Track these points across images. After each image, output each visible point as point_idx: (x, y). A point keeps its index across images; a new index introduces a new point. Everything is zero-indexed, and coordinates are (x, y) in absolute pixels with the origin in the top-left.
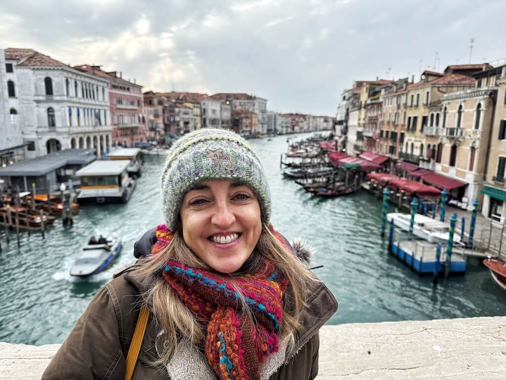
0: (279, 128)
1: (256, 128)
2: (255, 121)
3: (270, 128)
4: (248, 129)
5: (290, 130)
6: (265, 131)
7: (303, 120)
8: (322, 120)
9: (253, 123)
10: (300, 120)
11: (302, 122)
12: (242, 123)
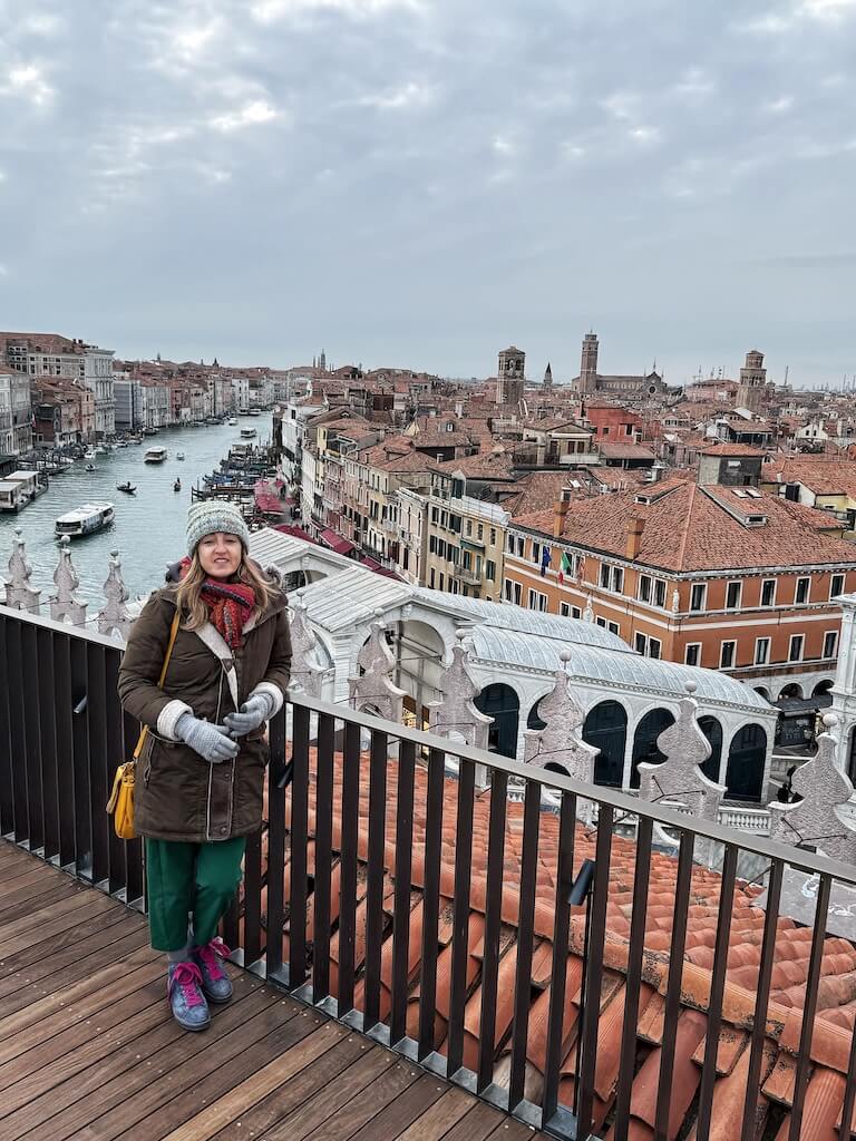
0: (143, 416)
1: (91, 423)
2: (87, 407)
3: (123, 419)
4: (74, 429)
5: (169, 419)
6: (112, 429)
7: (201, 391)
8: (245, 384)
9: (84, 412)
10: (193, 391)
11: (198, 395)
12: (59, 416)
